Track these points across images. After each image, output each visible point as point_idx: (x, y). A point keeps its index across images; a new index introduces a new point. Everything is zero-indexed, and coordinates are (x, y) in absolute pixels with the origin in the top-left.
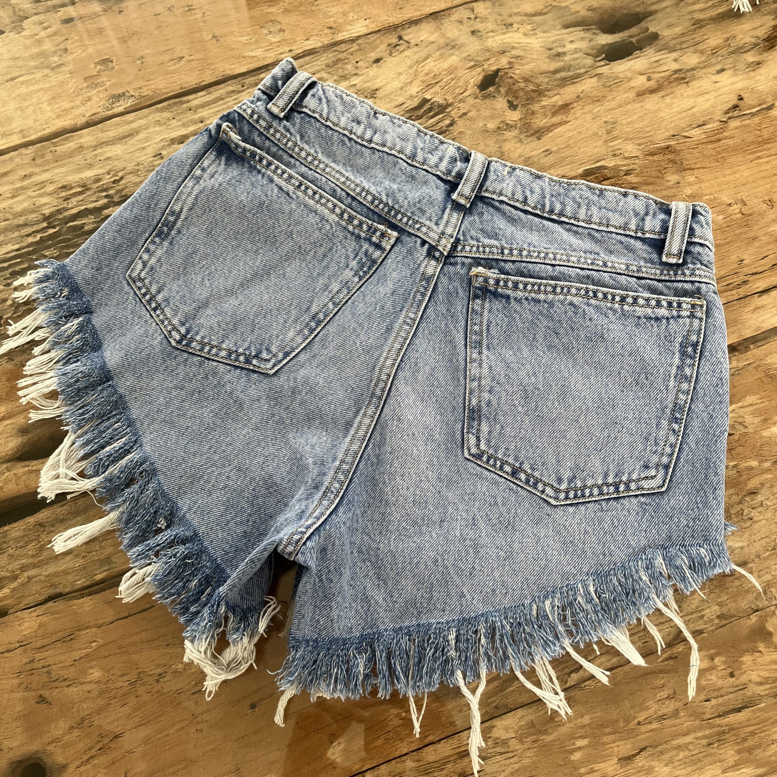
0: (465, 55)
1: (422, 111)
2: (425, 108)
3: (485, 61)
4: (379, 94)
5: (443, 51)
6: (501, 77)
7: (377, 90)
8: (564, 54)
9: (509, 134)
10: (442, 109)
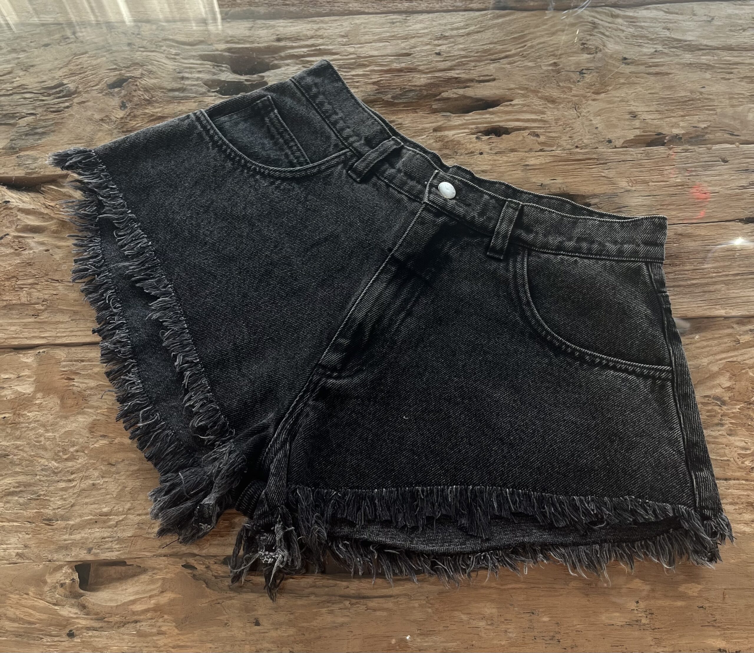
0: (112, 59)
1: (54, 91)
2: (58, 90)
3: (124, 67)
4: (31, 70)
5: (99, 51)
6: (130, 82)
7: (32, 66)
8: (188, 78)
9: (106, 126)
10: (70, 94)
